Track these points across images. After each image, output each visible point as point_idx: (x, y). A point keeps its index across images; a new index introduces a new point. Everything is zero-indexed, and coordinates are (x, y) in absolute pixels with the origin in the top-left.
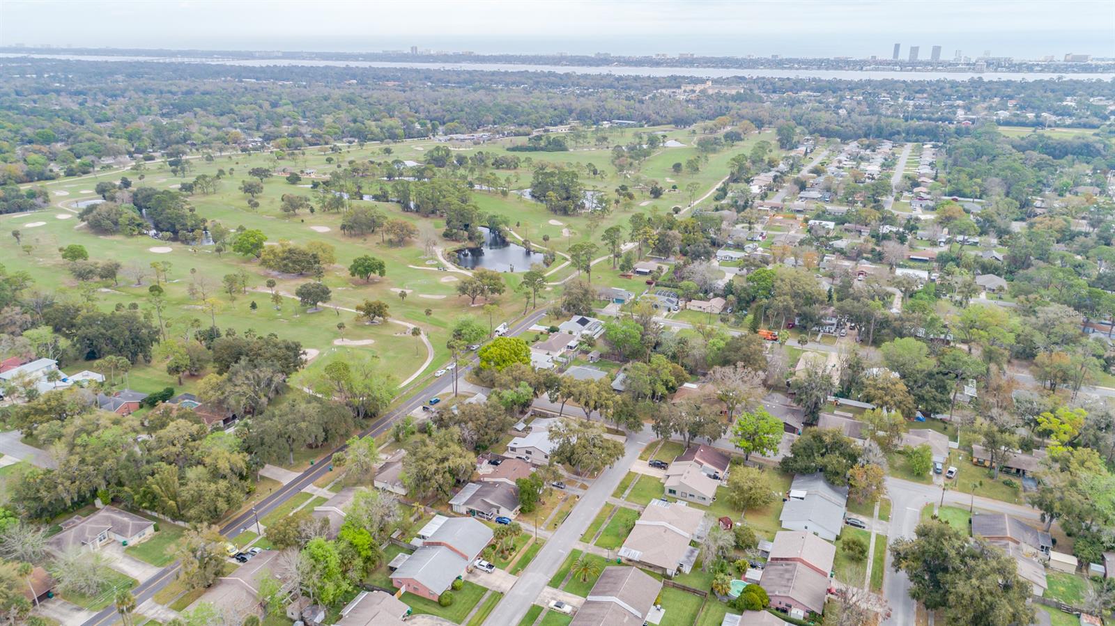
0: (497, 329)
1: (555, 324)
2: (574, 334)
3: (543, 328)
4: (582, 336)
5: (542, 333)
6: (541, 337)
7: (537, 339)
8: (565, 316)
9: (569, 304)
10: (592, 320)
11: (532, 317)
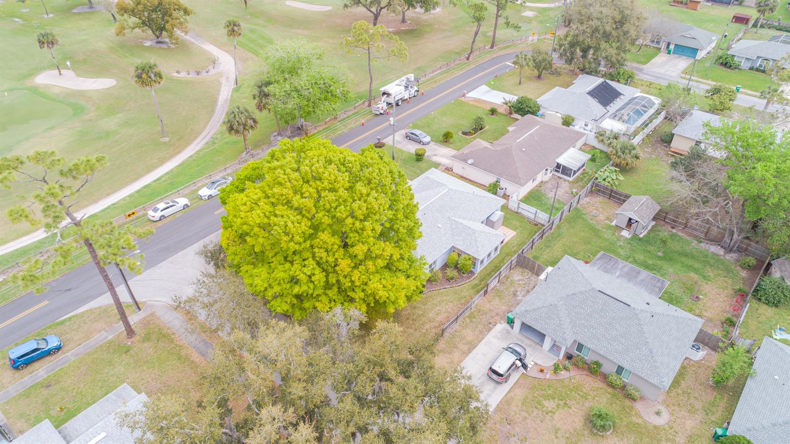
0: (387, 88)
1: (529, 90)
2: (578, 127)
3: (498, 98)
4: (601, 135)
5: (493, 112)
6: (490, 124)
7: (478, 128)
8: (556, 73)
9: (572, 45)
10: (628, 92)
11: (481, 68)
